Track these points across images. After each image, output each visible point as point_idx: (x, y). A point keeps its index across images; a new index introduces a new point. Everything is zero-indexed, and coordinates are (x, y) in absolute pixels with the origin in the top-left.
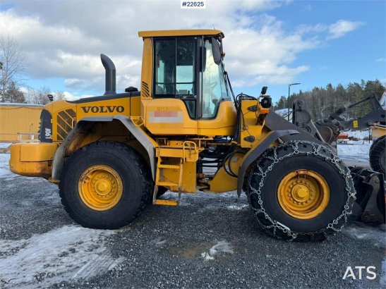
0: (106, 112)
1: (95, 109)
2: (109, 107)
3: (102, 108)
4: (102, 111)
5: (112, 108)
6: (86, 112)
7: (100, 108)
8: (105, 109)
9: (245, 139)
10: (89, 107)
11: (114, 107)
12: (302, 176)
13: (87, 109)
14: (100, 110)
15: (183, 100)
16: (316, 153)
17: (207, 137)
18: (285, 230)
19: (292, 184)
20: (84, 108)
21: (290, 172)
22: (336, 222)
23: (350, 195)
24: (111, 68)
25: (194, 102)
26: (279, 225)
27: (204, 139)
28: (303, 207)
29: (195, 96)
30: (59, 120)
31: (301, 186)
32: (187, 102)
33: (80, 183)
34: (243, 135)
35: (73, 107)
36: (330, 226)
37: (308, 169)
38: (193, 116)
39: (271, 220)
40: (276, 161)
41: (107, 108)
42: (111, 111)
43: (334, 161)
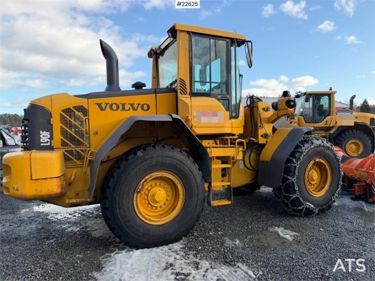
0: (129, 110)
1: (114, 107)
2: (132, 105)
3: (123, 105)
4: (123, 109)
5: (136, 106)
6: (102, 110)
7: (121, 106)
8: (127, 107)
10: (107, 104)
11: (138, 105)
13: (103, 106)
14: (121, 108)
18: (311, 207)
20: (99, 105)
21: (311, 161)
25: (227, 102)
26: (307, 205)
29: (228, 96)
30: (63, 119)
31: (313, 171)
32: (221, 101)
33: (135, 196)
34: (260, 132)
35: (83, 102)
36: (334, 198)
40: (304, 152)
41: (129, 106)
42: (134, 109)
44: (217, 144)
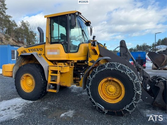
1: (33, 50)
2: (37, 49)
3: (35, 49)
4: (35, 51)
6: (30, 51)
8: (36, 50)
9: (90, 62)
10: (31, 49)
11: (39, 49)
12: (110, 81)
15: (62, 44)
16: (117, 69)
17: (73, 61)
18: (102, 108)
19: (107, 84)
20: (29, 50)
21: (104, 79)
22: (128, 106)
23: (136, 92)
24: (42, 33)
25: (66, 45)
26: (98, 105)
27: (72, 62)
28: (113, 97)
29: (67, 42)
31: (111, 86)
32: (64, 45)
33: (21, 81)
34: (90, 60)
35: (25, 49)
36: (125, 108)
37: (113, 77)
38: (66, 51)
39: (95, 102)
40: (97, 72)
43: (126, 73)
44: (65, 65)
